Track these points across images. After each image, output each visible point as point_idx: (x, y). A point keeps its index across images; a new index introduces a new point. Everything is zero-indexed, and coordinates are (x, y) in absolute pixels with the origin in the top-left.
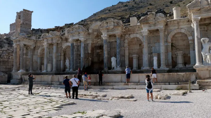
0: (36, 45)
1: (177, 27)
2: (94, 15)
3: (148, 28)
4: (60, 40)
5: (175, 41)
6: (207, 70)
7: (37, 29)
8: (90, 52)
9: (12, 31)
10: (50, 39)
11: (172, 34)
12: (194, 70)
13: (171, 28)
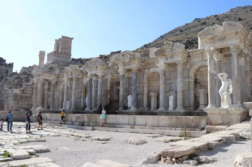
0: (59, 80)
1: (201, 59)
2: (161, 37)
3: (164, 61)
4: (80, 75)
5: (199, 76)
6: (220, 114)
7: (77, 59)
8: (108, 89)
9: (49, 62)
10: (70, 73)
11: (196, 67)
12: (205, 114)
13: (194, 60)
